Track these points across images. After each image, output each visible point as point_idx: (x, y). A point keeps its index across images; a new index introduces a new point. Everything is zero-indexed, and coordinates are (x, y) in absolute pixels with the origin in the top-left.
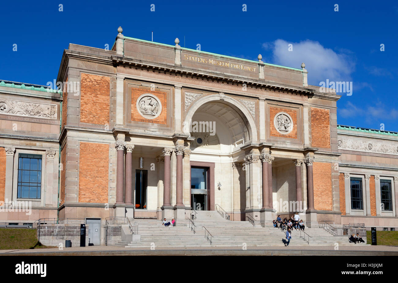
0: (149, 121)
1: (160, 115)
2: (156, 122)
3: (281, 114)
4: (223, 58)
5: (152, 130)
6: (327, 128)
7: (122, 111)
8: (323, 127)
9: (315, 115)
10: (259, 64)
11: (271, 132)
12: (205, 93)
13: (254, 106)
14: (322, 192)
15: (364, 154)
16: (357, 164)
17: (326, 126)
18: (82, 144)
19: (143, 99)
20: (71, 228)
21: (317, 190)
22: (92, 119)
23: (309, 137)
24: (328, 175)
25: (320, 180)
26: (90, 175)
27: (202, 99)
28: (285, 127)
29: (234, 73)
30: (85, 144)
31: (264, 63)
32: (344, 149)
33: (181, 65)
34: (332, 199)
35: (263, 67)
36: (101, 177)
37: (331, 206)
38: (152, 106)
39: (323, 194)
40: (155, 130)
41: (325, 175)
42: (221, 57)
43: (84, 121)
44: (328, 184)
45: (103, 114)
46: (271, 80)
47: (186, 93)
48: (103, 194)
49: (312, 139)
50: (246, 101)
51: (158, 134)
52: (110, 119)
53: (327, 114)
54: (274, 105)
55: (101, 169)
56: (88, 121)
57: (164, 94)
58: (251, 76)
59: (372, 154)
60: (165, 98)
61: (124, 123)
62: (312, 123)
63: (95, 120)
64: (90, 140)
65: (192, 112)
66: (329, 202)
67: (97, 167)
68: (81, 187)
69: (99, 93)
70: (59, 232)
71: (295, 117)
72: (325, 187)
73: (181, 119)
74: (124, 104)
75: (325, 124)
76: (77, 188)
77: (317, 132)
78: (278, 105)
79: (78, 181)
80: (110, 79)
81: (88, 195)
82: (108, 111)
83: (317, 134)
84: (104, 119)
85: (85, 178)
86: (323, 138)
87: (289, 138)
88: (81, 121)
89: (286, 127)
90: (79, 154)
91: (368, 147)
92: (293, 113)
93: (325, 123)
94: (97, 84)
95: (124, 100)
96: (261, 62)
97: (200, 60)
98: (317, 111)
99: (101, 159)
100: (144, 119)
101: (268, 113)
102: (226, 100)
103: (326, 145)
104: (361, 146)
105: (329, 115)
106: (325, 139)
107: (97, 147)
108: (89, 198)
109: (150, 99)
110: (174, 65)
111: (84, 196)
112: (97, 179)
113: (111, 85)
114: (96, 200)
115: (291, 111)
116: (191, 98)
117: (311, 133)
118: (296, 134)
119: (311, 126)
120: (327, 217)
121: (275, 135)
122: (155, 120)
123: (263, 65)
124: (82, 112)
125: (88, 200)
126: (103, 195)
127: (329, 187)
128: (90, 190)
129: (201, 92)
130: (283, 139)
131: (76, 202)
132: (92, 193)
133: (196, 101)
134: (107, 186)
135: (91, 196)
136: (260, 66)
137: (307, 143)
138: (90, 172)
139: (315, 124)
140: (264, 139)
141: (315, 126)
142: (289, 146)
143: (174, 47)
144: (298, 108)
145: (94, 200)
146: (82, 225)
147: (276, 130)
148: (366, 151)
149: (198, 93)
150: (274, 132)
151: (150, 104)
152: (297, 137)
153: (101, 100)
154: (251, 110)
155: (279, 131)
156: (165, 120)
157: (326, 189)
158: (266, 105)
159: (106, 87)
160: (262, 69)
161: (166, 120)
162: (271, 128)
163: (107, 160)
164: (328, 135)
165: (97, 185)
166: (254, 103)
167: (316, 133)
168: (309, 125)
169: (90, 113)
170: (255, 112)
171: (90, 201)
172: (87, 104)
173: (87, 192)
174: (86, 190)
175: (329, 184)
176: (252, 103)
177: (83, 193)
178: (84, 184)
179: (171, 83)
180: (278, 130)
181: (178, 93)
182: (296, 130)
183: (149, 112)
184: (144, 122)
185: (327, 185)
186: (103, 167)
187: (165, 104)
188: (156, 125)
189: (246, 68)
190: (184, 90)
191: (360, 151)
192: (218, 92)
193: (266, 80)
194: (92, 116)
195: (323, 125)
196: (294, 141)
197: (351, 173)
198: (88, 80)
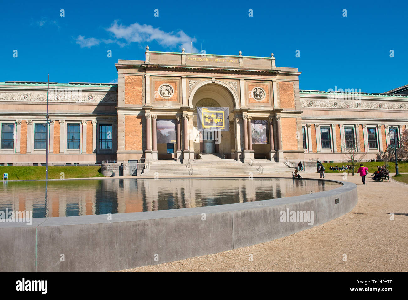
0: (166, 100)
1: (174, 95)
2: (171, 100)
3: (257, 88)
4: (214, 56)
5: (168, 105)
6: (292, 94)
7: (149, 96)
9: (282, 86)
10: (239, 58)
11: (249, 100)
12: (202, 79)
13: (236, 84)
14: (289, 138)
15: (331, 110)
16: (325, 117)
18: (126, 116)
19: (162, 87)
20: (116, 166)
21: (285, 136)
22: (131, 102)
23: (278, 102)
24: (293, 126)
26: (131, 134)
27: (200, 83)
28: (260, 96)
29: (221, 65)
30: (128, 116)
31: (243, 56)
32: (315, 107)
33: (186, 64)
34: (297, 142)
35: (242, 59)
36: (138, 135)
37: (296, 147)
38: (168, 91)
39: (290, 139)
40: (170, 105)
42: (212, 56)
43: (127, 103)
44: (294, 132)
45: (138, 98)
46: (248, 67)
47: (190, 81)
48: (139, 145)
49: (281, 103)
50: (231, 82)
51: (172, 107)
52: (142, 101)
53: (292, 85)
54: (251, 83)
55: (138, 131)
56: (130, 103)
57: (176, 83)
58: (234, 65)
59: (337, 110)
60: (176, 85)
61: (151, 103)
62: (280, 92)
63: (133, 102)
64: (130, 114)
65: (193, 92)
66: (294, 144)
68: (126, 142)
69: (135, 86)
70: (110, 168)
71: (267, 89)
72: (291, 135)
73: (186, 97)
74: (150, 91)
76: (124, 142)
78: (253, 82)
79: (125, 139)
80: (142, 77)
81: (130, 146)
82: (141, 96)
84: (138, 101)
85: (129, 137)
86: (289, 101)
87: (263, 103)
88: (125, 104)
90: (124, 122)
91: (333, 105)
92: (265, 87)
93: (290, 91)
94: (134, 81)
95: (151, 89)
96: (241, 56)
97: (198, 59)
98: (284, 84)
100: (163, 99)
101: (246, 88)
102: (216, 82)
103: (291, 106)
104: (328, 104)
106: (291, 102)
107: (135, 117)
108: (131, 148)
109: (167, 87)
110: (181, 64)
111: (128, 147)
113: (142, 81)
115: (264, 85)
116: (193, 83)
117: (279, 99)
118: (268, 100)
119: (280, 95)
121: (252, 102)
122: (170, 99)
123: (242, 58)
124: (126, 98)
125: (130, 149)
127: (294, 135)
128: (132, 143)
129: (200, 79)
130: (259, 105)
131: (123, 150)
132: (133, 145)
133: (196, 85)
136: (240, 58)
137: (277, 106)
138: (132, 132)
140: (244, 105)
141: (283, 94)
142: (263, 109)
143: (181, 53)
144: (270, 83)
145: (134, 149)
146: (121, 164)
147: (253, 98)
148: (332, 108)
149: (197, 80)
150: (251, 100)
151: (166, 90)
153: (137, 91)
154: (234, 87)
158: (245, 83)
159: (139, 82)
160: (241, 60)
161: (177, 98)
164: (293, 99)
166: (237, 82)
167: (283, 98)
168: (278, 94)
169: (131, 99)
170: (238, 88)
171: (131, 150)
172: (128, 93)
174: (129, 143)
177: (127, 145)
178: (128, 140)
179: (179, 76)
181: (184, 81)
182: (268, 97)
183: (166, 94)
184: (163, 101)
185: (292, 133)
186: (139, 129)
187: (176, 89)
188: (170, 102)
189: (230, 61)
190: (188, 79)
191: (327, 108)
192: (211, 78)
193: (245, 67)
194: (131, 100)
195: (288, 93)
196: (266, 105)
197: (320, 123)
198: (129, 79)
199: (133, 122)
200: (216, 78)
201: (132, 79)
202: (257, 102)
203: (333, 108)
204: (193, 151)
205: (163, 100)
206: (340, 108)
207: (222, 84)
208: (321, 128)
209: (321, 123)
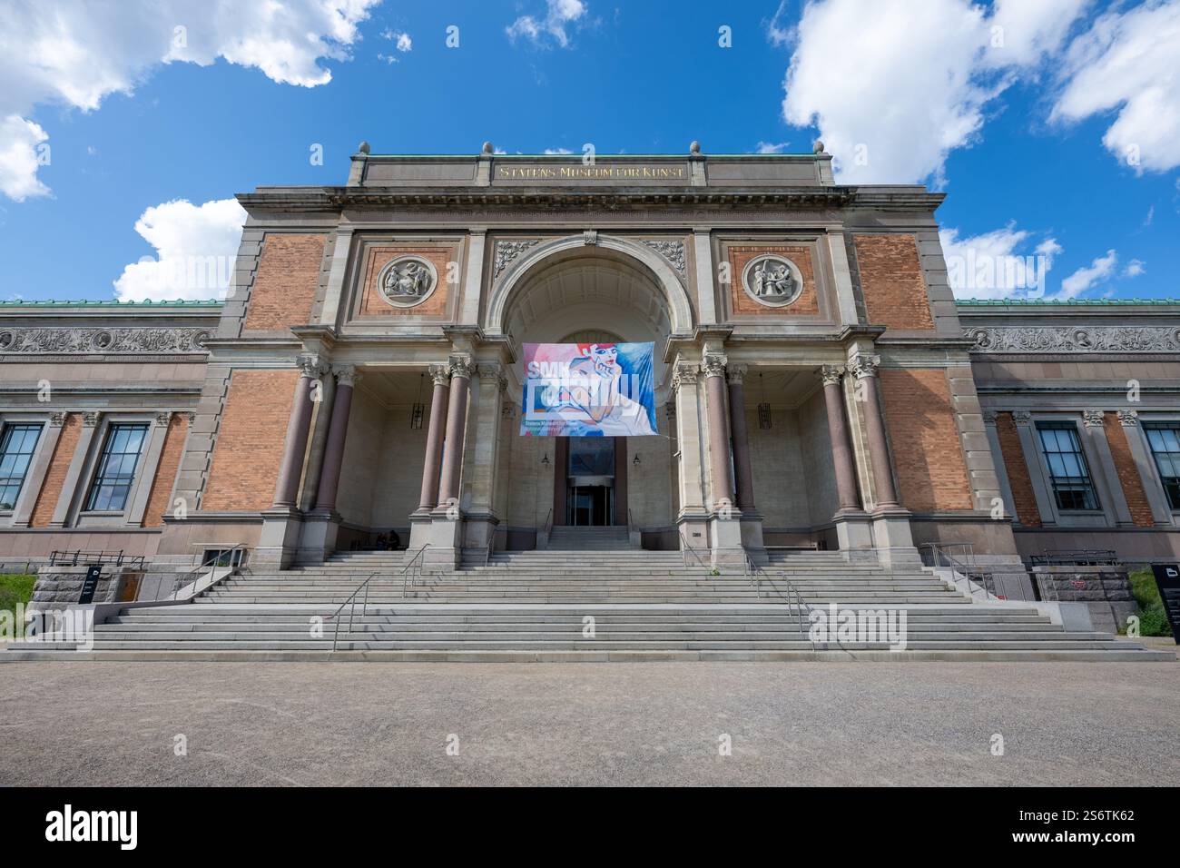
0: (402, 312)
2: (419, 311)
3: (763, 261)
5: (406, 329)
6: (914, 278)
8: (901, 278)
9: (868, 251)
10: (691, 160)
11: (734, 304)
13: (681, 249)
14: (926, 453)
15: (1069, 358)
17: (909, 275)
18: (238, 374)
22: (270, 320)
23: (858, 307)
24: (937, 402)
25: (914, 419)
27: (536, 250)
30: (245, 374)
31: (707, 156)
33: (486, 186)
34: (967, 474)
35: (701, 164)
36: (266, 448)
37: (965, 496)
39: (930, 460)
40: (412, 329)
41: (926, 402)
43: (252, 328)
44: (944, 431)
45: (298, 307)
47: (501, 243)
48: (264, 487)
49: (870, 311)
50: (658, 240)
51: (418, 335)
52: (311, 319)
53: (909, 245)
54: (739, 242)
55: (269, 429)
56: (262, 327)
57: (447, 252)
59: (1094, 357)
60: (448, 259)
61: (340, 320)
62: (864, 272)
63: (278, 322)
64: (256, 365)
65: (509, 282)
66: (955, 483)
67: (262, 424)
68: (213, 474)
69: (297, 267)
71: (806, 264)
73: (479, 298)
75: (906, 270)
76: (203, 474)
77: (882, 291)
78: (750, 240)
79: (211, 459)
80: (325, 239)
81: (227, 490)
82: (310, 300)
83: (884, 297)
84: (297, 318)
85: (229, 453)
86: (903, 304)
87: (794, 313)
89: (780, 287)
90: (227, 396)
92: (798, 254)
93: (907, 266)
94: (296, 252)
96: (697, 154)
97: (537, 173)
98: (878, 242)
99: (276, 405)
100: (391, 309)
102: (602, 244)
103: (918, 323)
105: (914, 246)
106: (914, 306)
107: (272, 378)
108: (228, 498)
111: (216, 495)
112: (256, 451)
113: (326, 249)
114: (245, 502)
115: (792, 250)
116: (511, 251)
118: (815, 303)
119: (862, 281)
120: (957, 533)
121: (746, 311)
122: (417, 309)
123: (702, 160)
124: (252, 311)
125: (224, 503)
126: (264, 491)
127: (949, 440)
128: (235, 480)
129: (537, 236)
130: (775, 319)
131: (193, 510)
133: (522, 256)
134: (277, 467)
135: (234, 494)
136: (694, 163)
138: (244, 436)
139: (875, 273)
140: (713, 321)
141: (875, 277)
142: (792, 331)
143: (476, 156)
144: (815, 240)
145: (238, 502)
147: (750, 298)
148: (1072, 351)
149: (528, 240)
150: (743, 305)
152: (817, 310)
153: (298, 282)
154: (673, 260)
155: (761, 301)
156: (441, 307)
157: (937, 445)
158: (716, 243)
159: (314, 254)
160: (698, 168)
161: (444, 305)
162: (735, 295)
163: (289, 406)
164: (920, 296)
165: (254, 465)
166: (681, 242)
167: (878, 294)
168: (852, 278)
169: (269, 311)
171: (228, 506)
172: (266, 292)
173: (227, 483)
174: (226, 478)
175: (946, 429)
176: (675, 243)
177: (215, 487)
178: (223, 465)
179: (460, 227)
180: (758, 300)
181: (476, 245)
184: (389, 314)
185: (938, 434)
186: (277, 422)
187: (444, 273)
188: (417, 319)
189: (656, 173)
190: (492, 237)
191: (1051, 351)
192: (581, 230)
194: (272, 314)
195: (899, 273)
196: (809, 322)
197: (1034, 409)
198: (279, 246)
199: (259, 396)
200: (599, 231)
201: (290, 245)
202: (765, 311)
203: (1078, 351)
204: (486, 511)
205: (389, 311)
206: (1106, 351)
207: (621, 250)
208: (1041, 426)
209: (1038, 409)
